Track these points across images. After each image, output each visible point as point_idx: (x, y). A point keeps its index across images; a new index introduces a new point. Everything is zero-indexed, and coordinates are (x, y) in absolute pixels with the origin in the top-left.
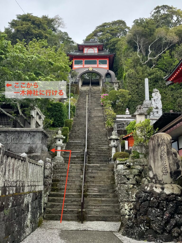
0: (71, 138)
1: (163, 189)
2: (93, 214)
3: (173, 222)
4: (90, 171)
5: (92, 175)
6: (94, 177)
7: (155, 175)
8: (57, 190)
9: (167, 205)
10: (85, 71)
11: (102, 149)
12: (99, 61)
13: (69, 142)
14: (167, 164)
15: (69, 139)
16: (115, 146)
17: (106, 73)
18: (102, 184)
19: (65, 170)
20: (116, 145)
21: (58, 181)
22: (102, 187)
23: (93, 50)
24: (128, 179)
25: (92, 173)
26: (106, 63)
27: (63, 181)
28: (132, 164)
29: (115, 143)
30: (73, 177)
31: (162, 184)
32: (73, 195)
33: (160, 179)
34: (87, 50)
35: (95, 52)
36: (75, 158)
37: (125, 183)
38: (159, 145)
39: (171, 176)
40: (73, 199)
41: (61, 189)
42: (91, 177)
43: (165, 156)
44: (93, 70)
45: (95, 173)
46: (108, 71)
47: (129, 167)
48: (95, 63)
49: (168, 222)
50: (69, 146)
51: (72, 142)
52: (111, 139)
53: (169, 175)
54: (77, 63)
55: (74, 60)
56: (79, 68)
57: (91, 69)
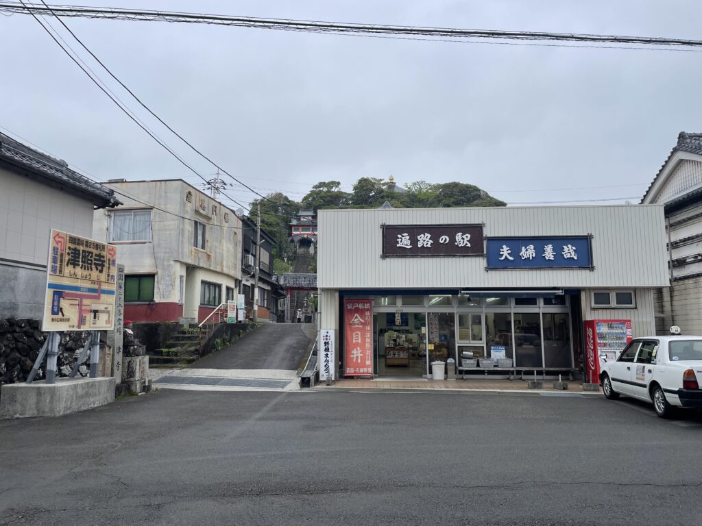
10: (301, 237)
12: (313, 228)
34: (303, 218)
44: (307, 236)
48: (309, 230)
54: (295, 230)
55: (293, 228)
56: (296, 235)
57: (305, 236)
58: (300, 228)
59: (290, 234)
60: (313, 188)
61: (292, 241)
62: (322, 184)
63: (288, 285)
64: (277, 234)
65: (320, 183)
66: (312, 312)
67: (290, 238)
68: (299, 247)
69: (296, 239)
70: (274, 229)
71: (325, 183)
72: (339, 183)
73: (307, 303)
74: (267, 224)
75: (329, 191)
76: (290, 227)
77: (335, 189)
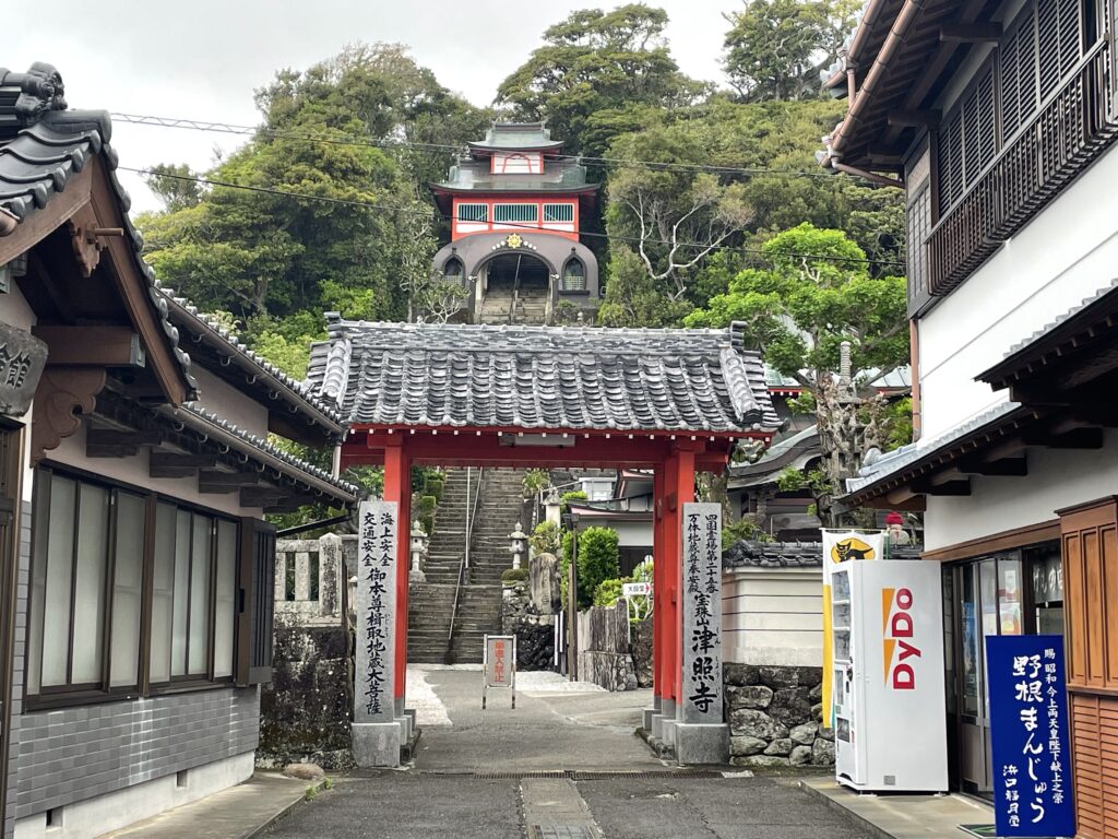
0: (440, 522)
1: (538, 620)
2: (466, 656)
3: (541, 653)
4: (469, 597)
5: (472, 604)
6: (474, 607)
7: (535, 605)
8: (416, 626)
9: (539, 636)
10: (494, 248)
11: (503, 550)
12: (547, 208)
13: (436, 534)
14: (549, 592)
15: (436, 525)
16: (518, 552)
17: (567, 256)
18: (485, 617)
19: (428, 597)
20: (521, 550)
21: (417, 613)
22: (485, 621)
23: (526, 162)
24: (517, 610)
25: (471, 600)
26: (570, 218)
27: (423, 613)
28: (523, 589)
29: (519, 546)
30: (440, 607)
31: (540, 615)
32: (440, 634)
33: (539, 609)
34: (503, 163)
35: (533, 172)
36: (446, 571)
37: (512, 616)
38: (541, 569)
39: (552, 606)
40: (439, 639)
41: (422, 625)
42: (469, 607)
43: (548, 582)
44: (522, 244)
45: (477, 601)
46: (574, 250)
47: (519, 593)
48: (530, 214)
49: (536, 653)
50: (435, 543)
51: (442, 535)
52: (512, 539)
53: (549, 604)
54: (469, 215)
55: (457, 205)
56: (475, 236)
57: (514, 242)
58: (492, 206)
59: (445, 235)
60: (548, 35)
61: (454, 264)
62: (587, 21)
63: (378, 413)
64: (381, 222)
65: (580, 17)
66: (556, 605)
67: (444, 254)
68: (486, 293)
69: (471, 257)
70: (364, 196)
71: (597, 15)
72: (658, 17)
73: (524, 554)
74: (328, 168)
75: (617, 46)
76: (444, 203)
77: (641, 42)
